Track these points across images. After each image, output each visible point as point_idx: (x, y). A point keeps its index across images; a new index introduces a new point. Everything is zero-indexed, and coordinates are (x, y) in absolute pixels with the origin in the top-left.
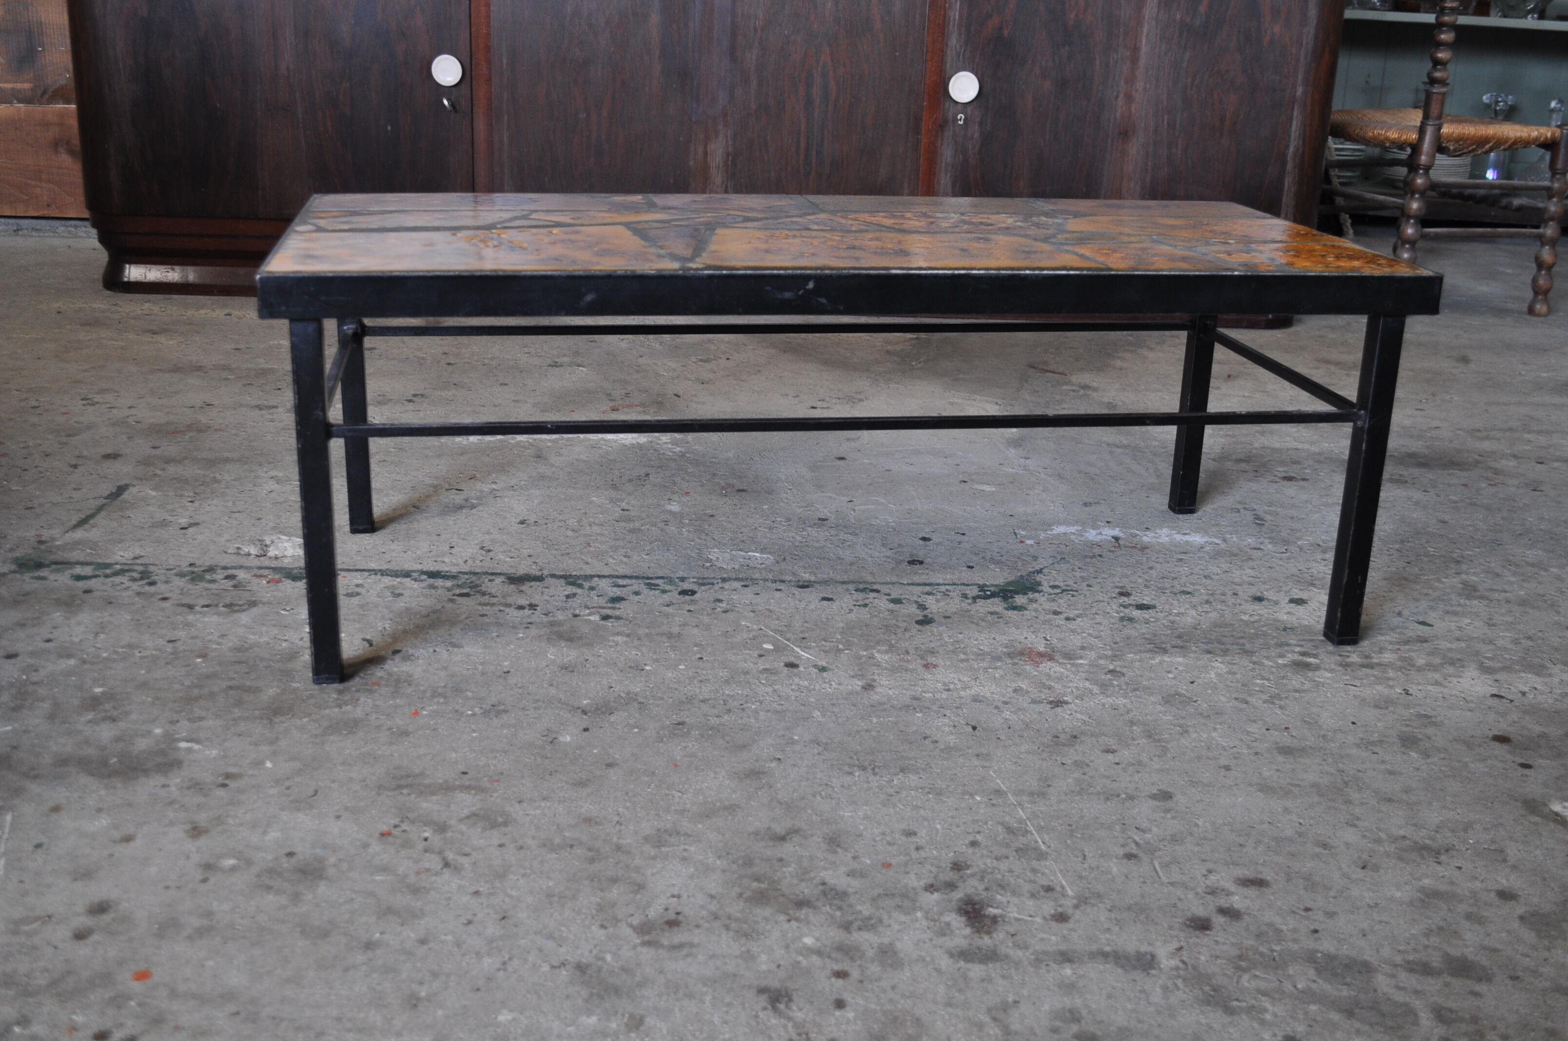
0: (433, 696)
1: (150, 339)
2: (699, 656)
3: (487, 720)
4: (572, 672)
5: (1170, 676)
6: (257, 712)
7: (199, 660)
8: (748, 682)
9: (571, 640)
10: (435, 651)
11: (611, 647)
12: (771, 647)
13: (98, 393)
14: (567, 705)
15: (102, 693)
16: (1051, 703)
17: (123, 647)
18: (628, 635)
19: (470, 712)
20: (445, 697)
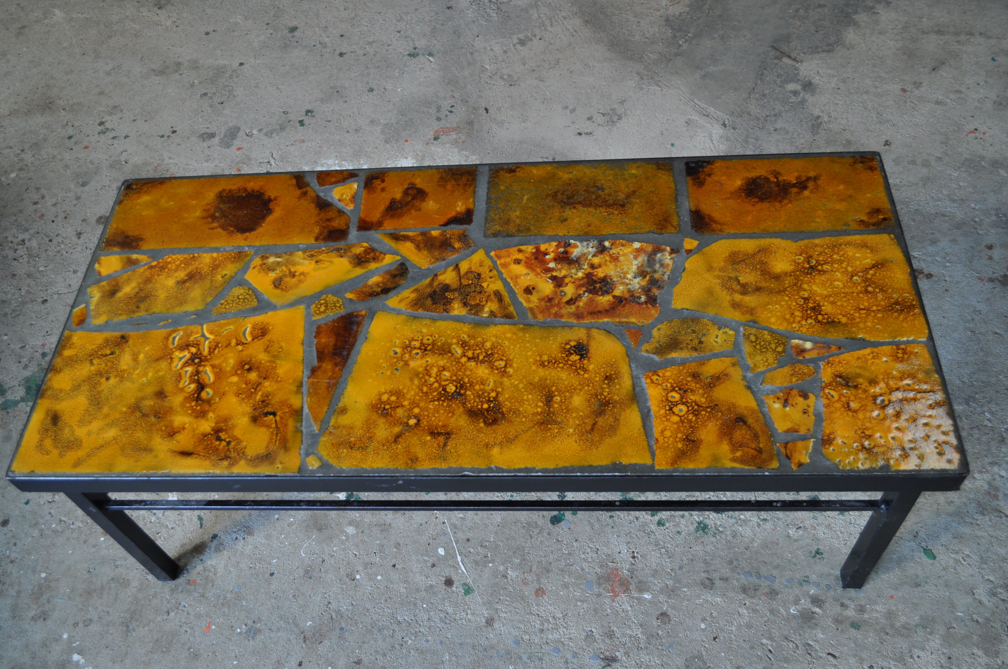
0: (223, 605)
1: (156, 18)
2: (394, 561)
3: (247, 641)
4: (310, 578)
5: (703, 626)
6: (122, 615)
7: (102, 539)
8: (415, 605)
9: (320, 530)
10: (236, 539)
11: (342, 542)
12: (443, 553)
13: (111, 114)
14: (297, 625)
15: (45, 579)
16: (606, 659)
17: (65, 516)
18: (357, 527)
19: (239, 630)
20: (229, 607)
